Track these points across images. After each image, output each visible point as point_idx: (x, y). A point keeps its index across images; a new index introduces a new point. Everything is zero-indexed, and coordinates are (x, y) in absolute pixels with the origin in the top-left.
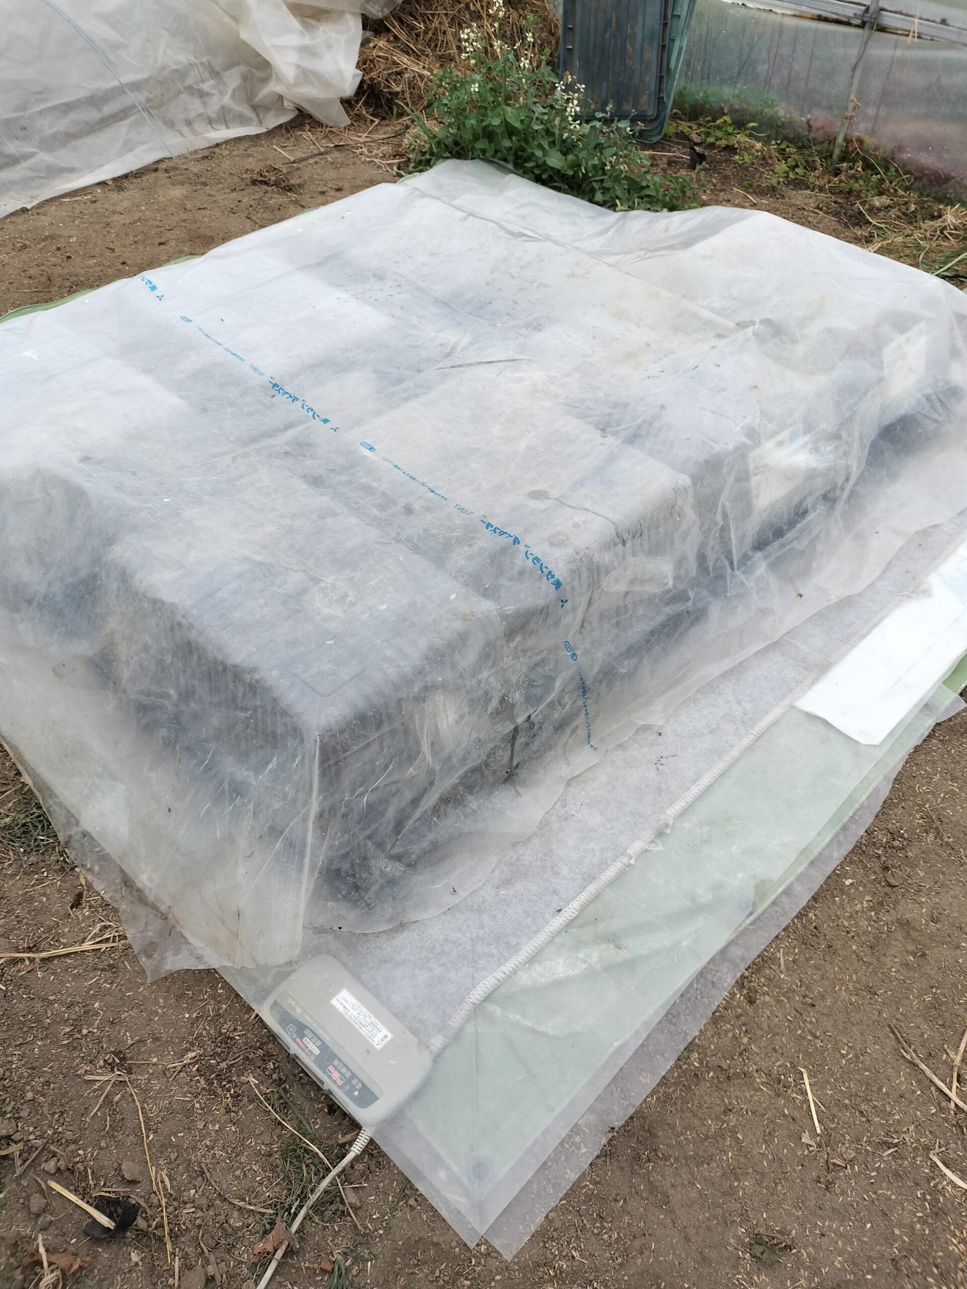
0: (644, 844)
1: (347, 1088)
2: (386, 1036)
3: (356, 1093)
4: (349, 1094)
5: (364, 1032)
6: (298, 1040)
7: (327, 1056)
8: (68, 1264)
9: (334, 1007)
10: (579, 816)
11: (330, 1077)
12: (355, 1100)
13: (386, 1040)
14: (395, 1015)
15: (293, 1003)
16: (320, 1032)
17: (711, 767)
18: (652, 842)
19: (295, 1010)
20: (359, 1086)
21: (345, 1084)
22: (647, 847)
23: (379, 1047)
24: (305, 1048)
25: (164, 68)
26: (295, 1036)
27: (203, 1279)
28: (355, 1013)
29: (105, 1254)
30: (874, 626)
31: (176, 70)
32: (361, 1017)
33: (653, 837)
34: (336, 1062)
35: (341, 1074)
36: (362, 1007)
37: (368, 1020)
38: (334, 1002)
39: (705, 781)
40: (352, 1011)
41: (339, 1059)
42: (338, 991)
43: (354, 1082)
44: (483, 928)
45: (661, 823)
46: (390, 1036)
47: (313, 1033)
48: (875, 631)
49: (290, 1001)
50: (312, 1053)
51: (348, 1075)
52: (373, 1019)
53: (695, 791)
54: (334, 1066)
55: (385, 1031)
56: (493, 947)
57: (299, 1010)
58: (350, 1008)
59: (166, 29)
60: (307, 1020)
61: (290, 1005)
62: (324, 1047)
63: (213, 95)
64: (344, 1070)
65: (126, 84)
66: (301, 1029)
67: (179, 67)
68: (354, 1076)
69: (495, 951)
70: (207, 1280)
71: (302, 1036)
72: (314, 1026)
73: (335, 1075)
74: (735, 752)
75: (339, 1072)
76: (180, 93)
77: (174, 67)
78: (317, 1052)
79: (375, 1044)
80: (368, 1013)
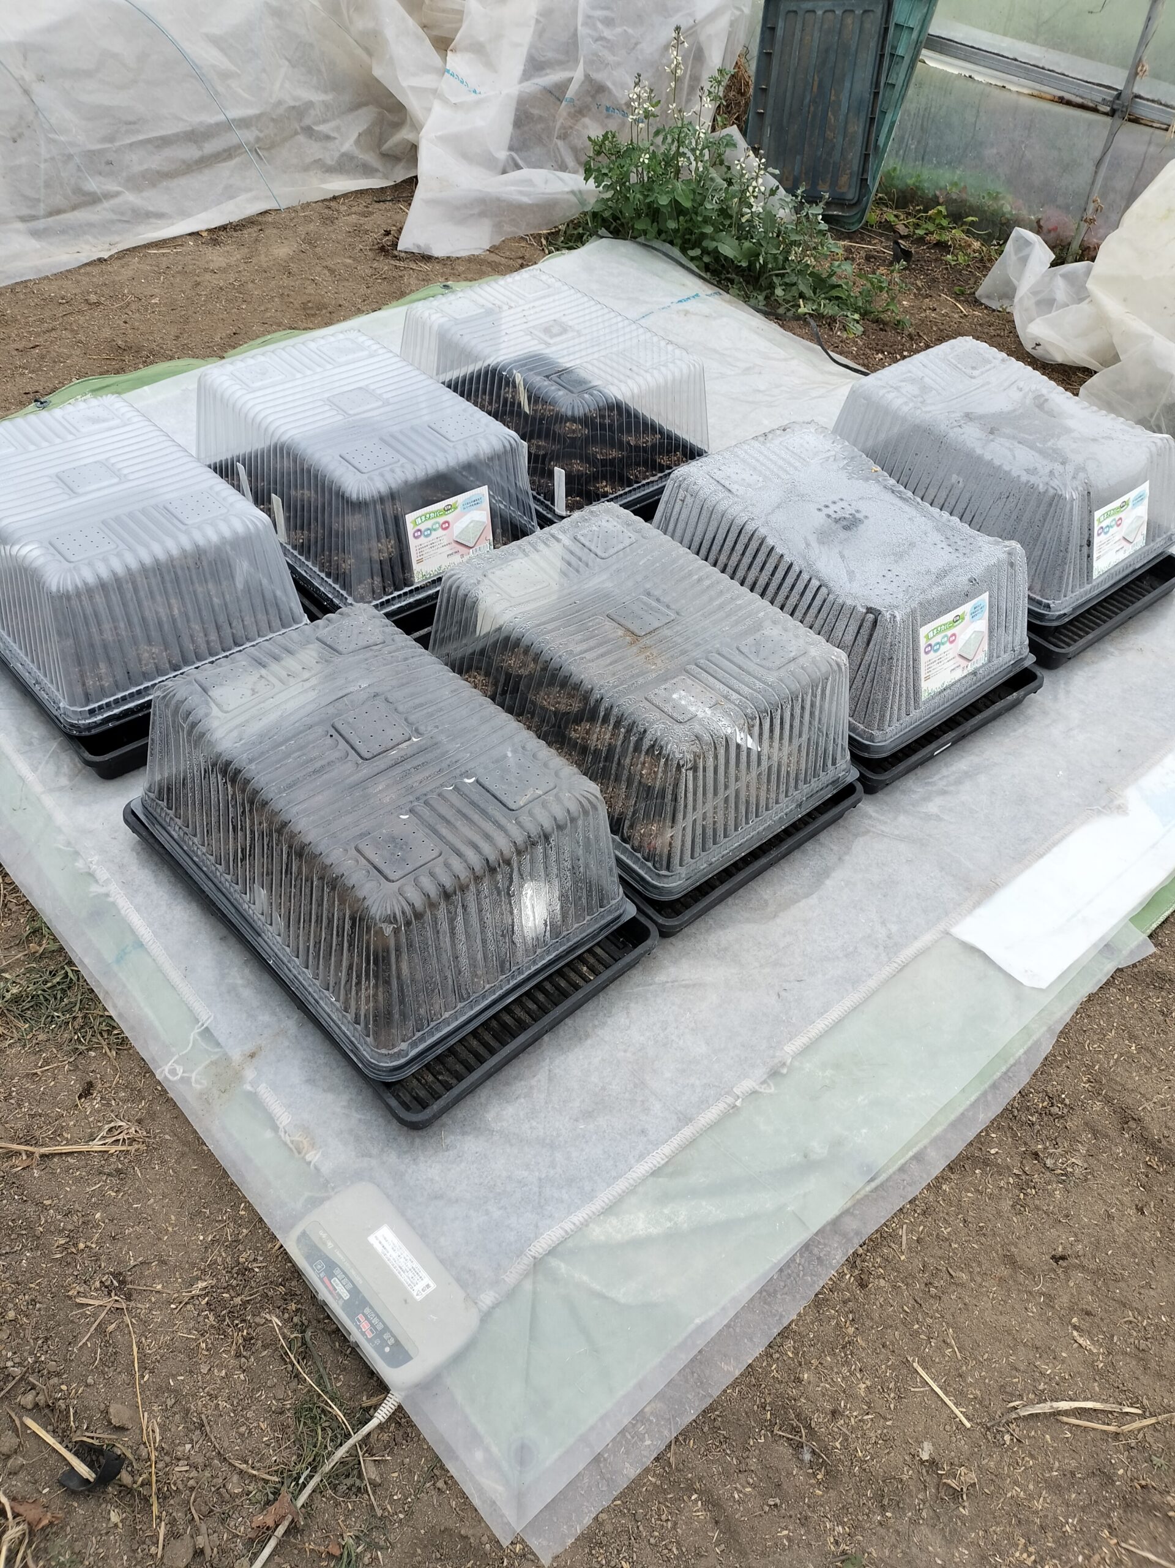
0: (754, 1084)
1: (378, 1342)
2: (428, 1286)
3: (387, 1349)
4: (379, 1349)
5: (403, 1278)
6: (326, 1280)
7: (358, 1301)
8: (37, 1518)
9: (371, 1245)
10: (681, 1042)
11: (359, 1327)
12: (383, 1356)
13: (428, 1291)
14: (442, 1261)
15: (324, 1236)
16: (353, 1273)
17: (843, 998)
18: (764, 1082)
19: (325, 1244)
20: (391, 1341)
21: (375, 1337)
22: (757, 1088)
23: (418, 1298)
24: (333, 1290)
25: (280, 103)
26: (322, 1275)
27: (191, 1551)
28: (395, 1255)
29: (80, 1510)
30: (1055, 844)
31: (294, 107)
32: (402, 1260)
33: (765, 1076)
34: (367, 1311)
35: (372, 1325)
36: (404, 1248)
37: (410, 1265)
38: (372, 1239)
39: (834, 1014)
40: (391, 1252)
41: (371, 1308)
42: (376, 1227)
43: (386, 1336)
44: (554, 1168)
45: (776, 1061)
46: (433, 1286)
47: (344, 1273)
48: (1055, 850)
49: (321, 1233)
50: (341, 1297)
51: (380, 1327)
52: (416, 1264)
53: (821, 1025)
54: (365, 1316)
55: (427, 1280)
56: (564, 1191)
57: (330, 1245)
58: (389, 1248)
59: (287, 59)
60: (338, 1257)
61: (321, 1238)
62: (355, 1291)
63: (335, 138)
64: (375, 1321)
65: (234, 120)
66: (331, 1267)
67: (297, 104)
68: (386, 1329)
69: (565, 1197)
70: (195, 1552)
71: (331, 1276)
72: (346, 1266)
73: (365, 1326)
74: (872, 983)
75: (370, 1322)
76: (296, 133)
77: (292, 103)
78: (346, 1296)
79: (415, 1294)
80: (410, 1257)
